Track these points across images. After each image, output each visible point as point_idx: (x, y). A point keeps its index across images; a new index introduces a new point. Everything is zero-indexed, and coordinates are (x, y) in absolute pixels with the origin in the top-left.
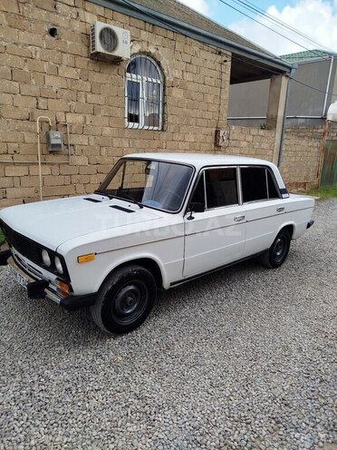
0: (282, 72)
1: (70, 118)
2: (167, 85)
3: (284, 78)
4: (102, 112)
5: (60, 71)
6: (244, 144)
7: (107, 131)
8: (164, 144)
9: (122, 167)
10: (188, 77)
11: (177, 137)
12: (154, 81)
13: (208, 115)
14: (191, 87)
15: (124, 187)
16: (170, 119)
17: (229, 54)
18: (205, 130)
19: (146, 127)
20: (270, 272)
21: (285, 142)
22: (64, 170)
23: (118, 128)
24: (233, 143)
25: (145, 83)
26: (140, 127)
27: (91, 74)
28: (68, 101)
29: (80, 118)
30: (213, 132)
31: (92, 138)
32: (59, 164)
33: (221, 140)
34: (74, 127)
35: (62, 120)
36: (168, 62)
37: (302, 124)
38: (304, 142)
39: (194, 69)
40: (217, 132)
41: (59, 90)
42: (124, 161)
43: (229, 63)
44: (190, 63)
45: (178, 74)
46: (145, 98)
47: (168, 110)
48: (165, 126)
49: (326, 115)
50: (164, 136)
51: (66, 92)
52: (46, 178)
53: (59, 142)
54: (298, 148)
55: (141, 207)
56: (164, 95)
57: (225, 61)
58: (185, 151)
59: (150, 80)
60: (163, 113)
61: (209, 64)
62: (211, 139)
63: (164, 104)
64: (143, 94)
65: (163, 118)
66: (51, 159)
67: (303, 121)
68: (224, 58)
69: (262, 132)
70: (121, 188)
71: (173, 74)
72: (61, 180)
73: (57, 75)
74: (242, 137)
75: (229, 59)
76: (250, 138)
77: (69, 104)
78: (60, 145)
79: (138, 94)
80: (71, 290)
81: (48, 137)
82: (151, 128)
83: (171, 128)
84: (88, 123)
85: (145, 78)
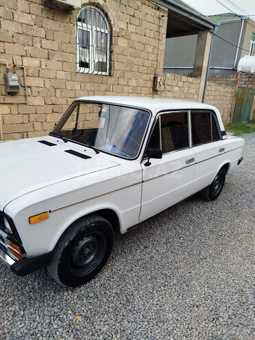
0: (208, 29)
1: (27, 62)
2: (114, 35)
3: (209, 33)
4: (56, 57)
5: (16, 16)
6: (176, 89)
7: (61, 75)
8: (111, 87)
9: (76, 109)
10: (132, 28)
11: (122, 81)
12: (103, 31)
13: (148, 63)
14: (134, 37)
15: (78, 128)
16: (116, 66)
17: (167, 10)
18: (145, 77)
19: (96, 72)
20: (209, 204)
21: (208, 88)
22: (22, 109)
23: (71, 73)
24: (168, 88)
25: (94, 33)
26: (90, 72)
27: (45, 21)
28: (24, 45)
29: (36, 62)
30: (152, 78)
31: (47, 81)
32: (18, 104)
33: (158, 85)
34: (30, 71)
35: (19, 63)
36: (114, 14)
37: (218, 74)
38: (221, 89)
39: (137, 21)
40: (155, 78)
41: (15, 35)
42: (77, 103)
43: (166, 18)
44: (134, 16)
45: (123, 26)
46: (95, 46)
47: (115, 57)
48: (112, 72)
49: (236, 66)
50: (111, 80)
51: (22, 37)
52: (6, 117)
53: (16, 83)
54: (217, 93)
55: (97, 152)
56: (111, 44)
57: (163, 16)
58: (129, 94)
59: (98, 29)
60: (110, 60)
61: (150, 18)
62: (150, 84)
63: (111, 52)
64: (92, 42)
65: (110, 64)
66: (9, 99)
67: (219, 71)
68: (162, 14)
69: (190, 79)
70: (75, 129)
71: (118, 26)
72: (19, 119)
73: (12, 19)
74: (175, 83)
75: (166, 15)
76: (180, 84)
77: (25, 48)
78: (17, 87)
79: (88, 41)
80: (23, 251)
81: (6, 78)
82: (100, 73)
83: (117, 74)
84: (43, 67)
85: (94, 28)
